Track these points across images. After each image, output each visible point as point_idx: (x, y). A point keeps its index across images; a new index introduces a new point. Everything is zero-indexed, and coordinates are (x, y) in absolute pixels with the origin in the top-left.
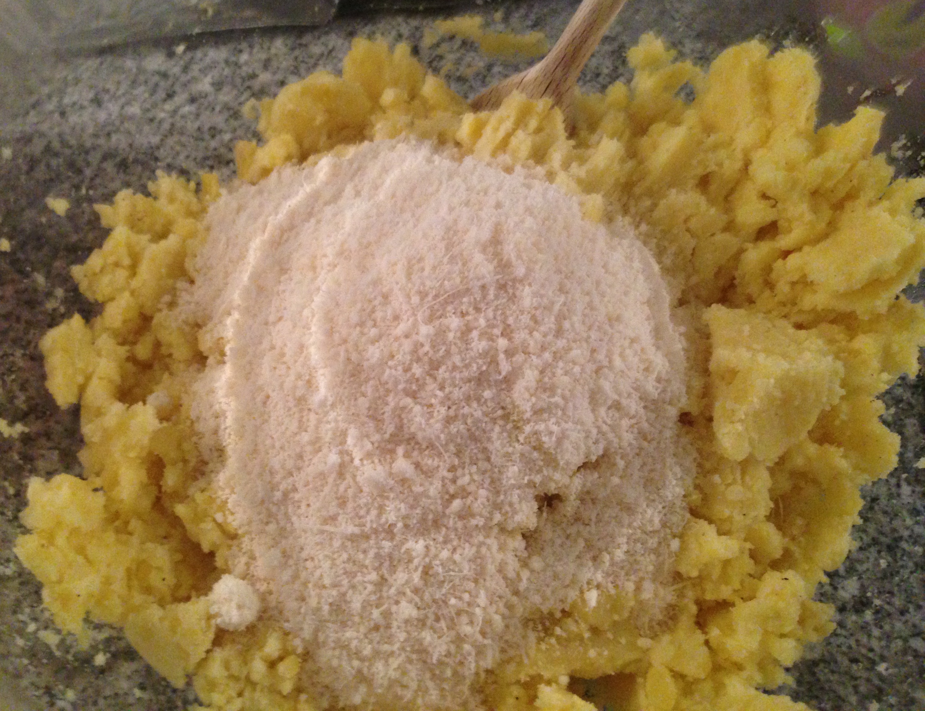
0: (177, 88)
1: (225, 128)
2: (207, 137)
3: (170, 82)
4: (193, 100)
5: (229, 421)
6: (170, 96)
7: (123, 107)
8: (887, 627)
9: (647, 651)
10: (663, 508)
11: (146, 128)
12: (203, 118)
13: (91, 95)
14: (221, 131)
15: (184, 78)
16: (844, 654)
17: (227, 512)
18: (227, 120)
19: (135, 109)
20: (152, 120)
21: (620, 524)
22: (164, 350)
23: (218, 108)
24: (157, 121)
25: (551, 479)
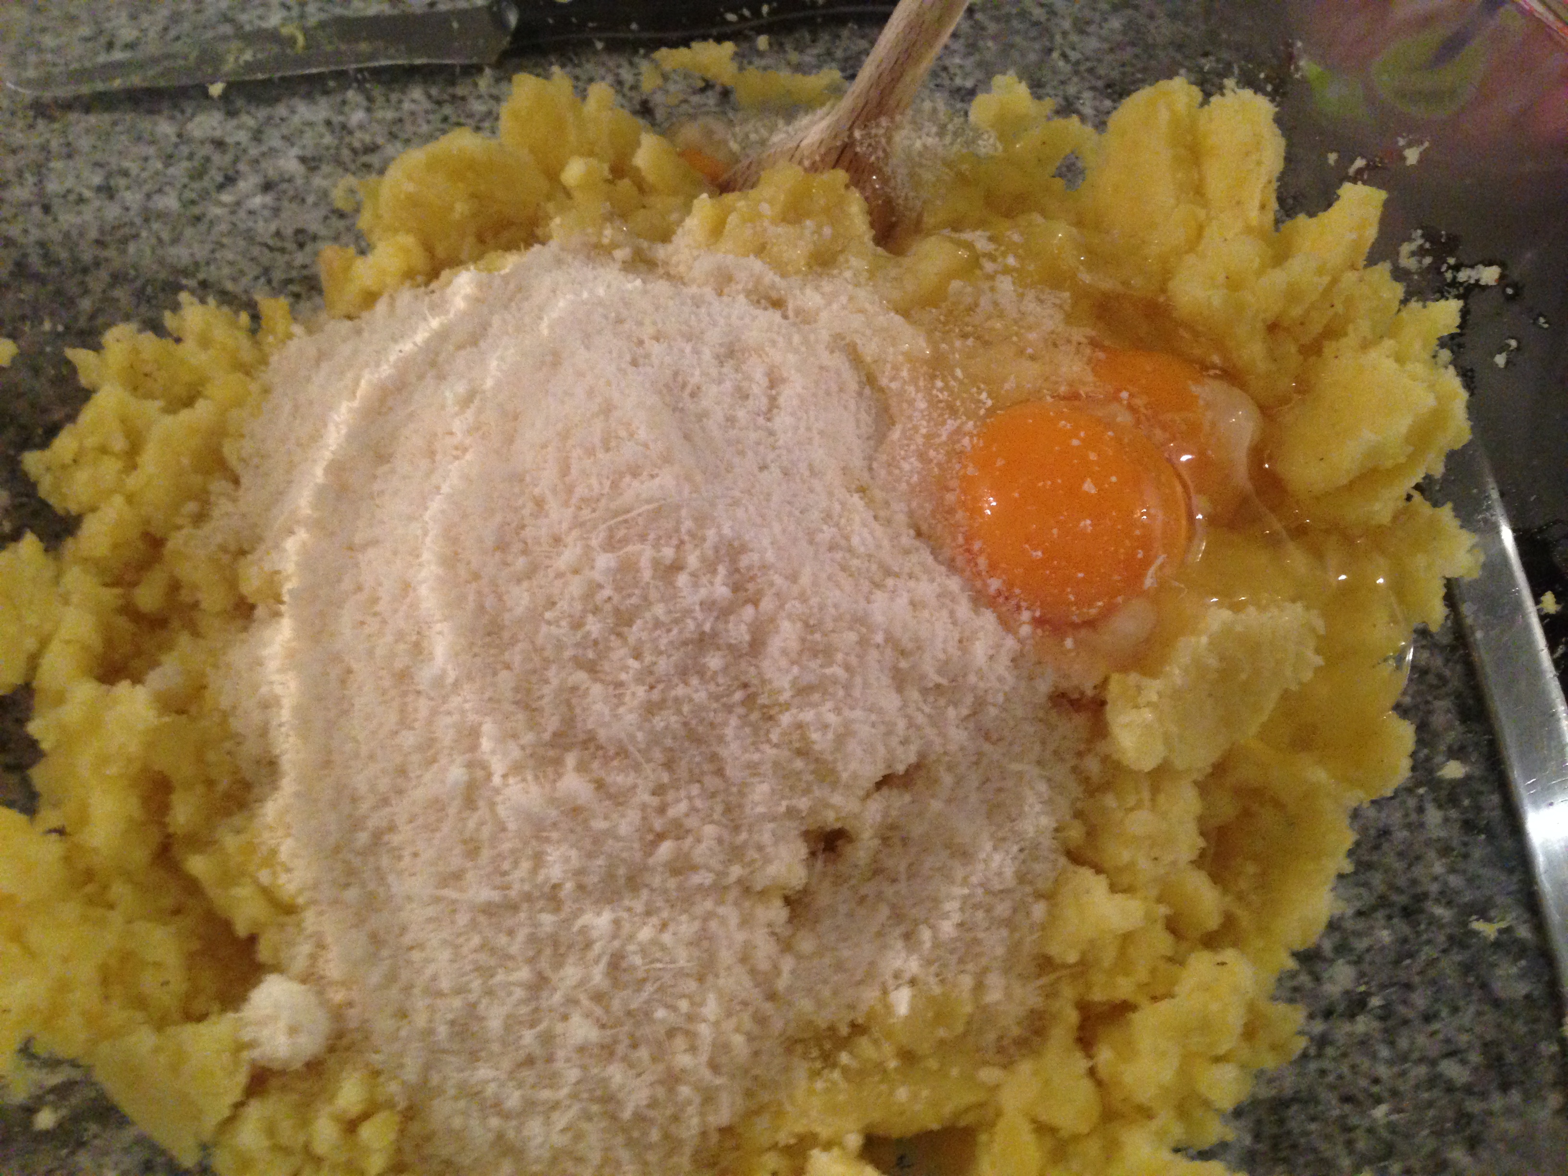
0: (242, 167)
1: (323, 231)
2: (290, 246)
3: (228, 158)
4: (267, 187)
5: (286, 714)
6: (230, 180)
7: (148, 196)
8: (1403, 1043)
9: (996, 1088)
10: (1021, 850)
11: (189, 232)
12: (284, 215)
13: (97, 180)
14: (315, 238)
15: (254, 152)
16: (1332, 1087)
17: (279, 868)
18: (326, 218)
19: (170, 202)
20: (198, 219)
21: (949, 879)
22: (185, 596)
23: (310, 200)
24: (206, 220)
25: (827, 806)
